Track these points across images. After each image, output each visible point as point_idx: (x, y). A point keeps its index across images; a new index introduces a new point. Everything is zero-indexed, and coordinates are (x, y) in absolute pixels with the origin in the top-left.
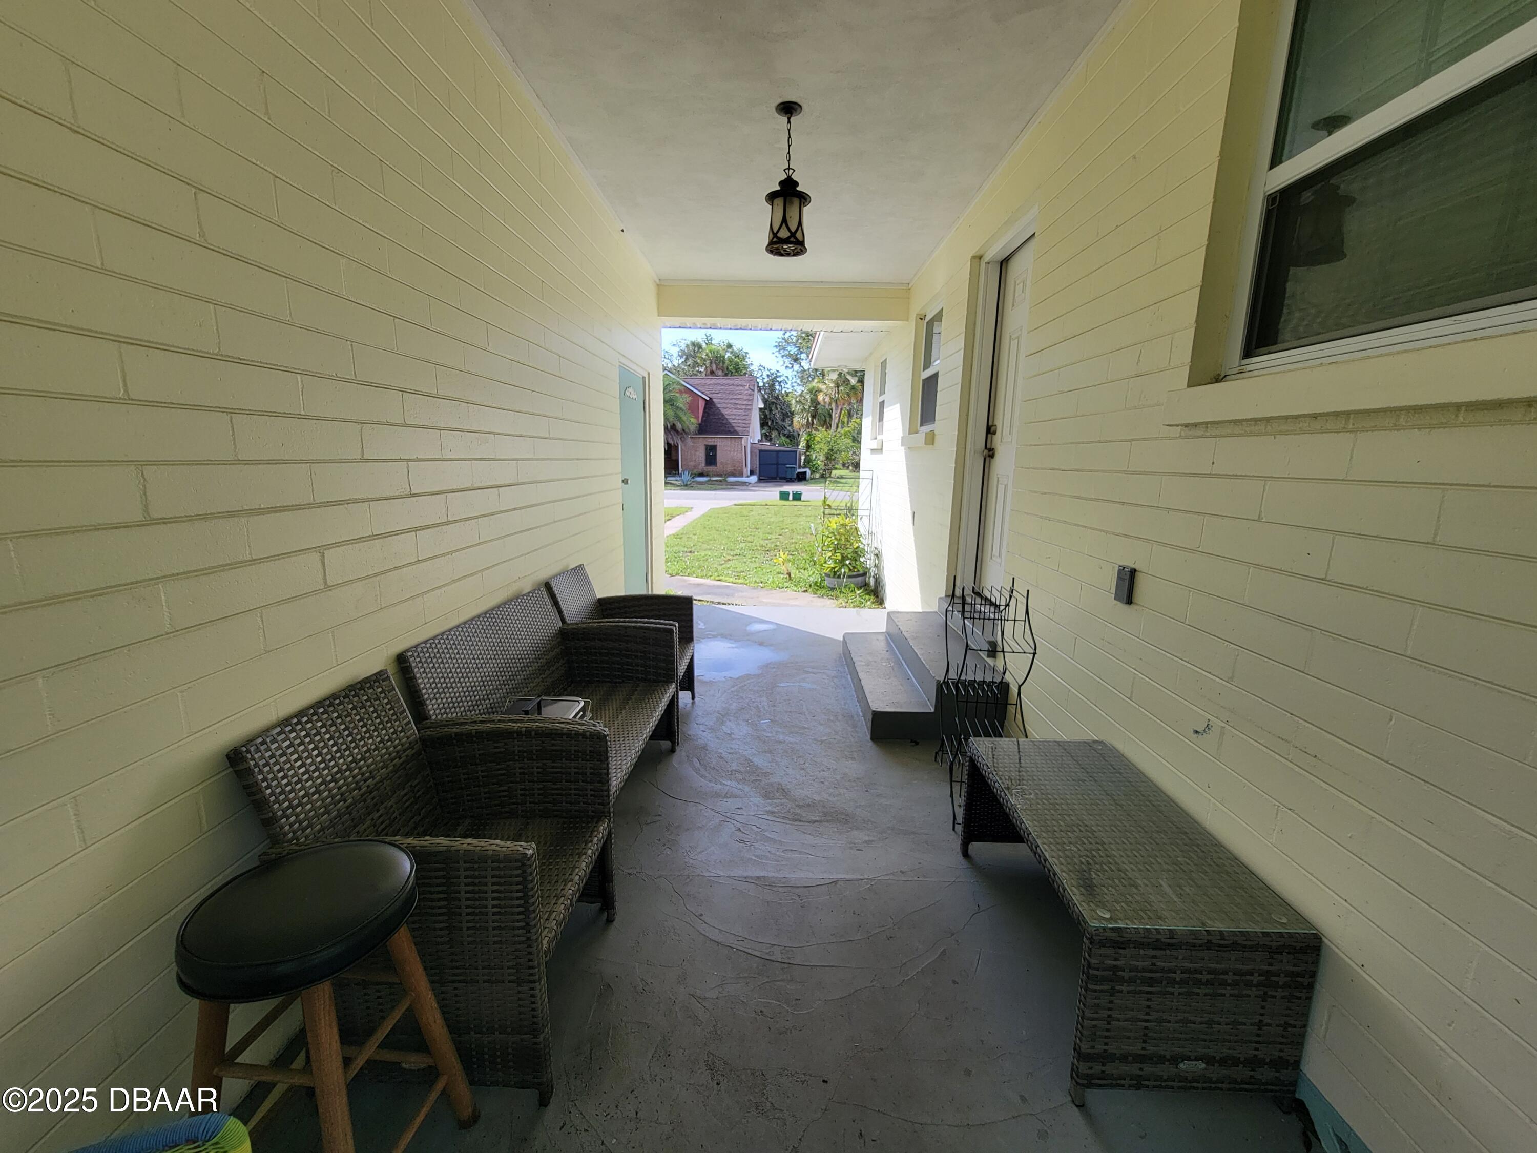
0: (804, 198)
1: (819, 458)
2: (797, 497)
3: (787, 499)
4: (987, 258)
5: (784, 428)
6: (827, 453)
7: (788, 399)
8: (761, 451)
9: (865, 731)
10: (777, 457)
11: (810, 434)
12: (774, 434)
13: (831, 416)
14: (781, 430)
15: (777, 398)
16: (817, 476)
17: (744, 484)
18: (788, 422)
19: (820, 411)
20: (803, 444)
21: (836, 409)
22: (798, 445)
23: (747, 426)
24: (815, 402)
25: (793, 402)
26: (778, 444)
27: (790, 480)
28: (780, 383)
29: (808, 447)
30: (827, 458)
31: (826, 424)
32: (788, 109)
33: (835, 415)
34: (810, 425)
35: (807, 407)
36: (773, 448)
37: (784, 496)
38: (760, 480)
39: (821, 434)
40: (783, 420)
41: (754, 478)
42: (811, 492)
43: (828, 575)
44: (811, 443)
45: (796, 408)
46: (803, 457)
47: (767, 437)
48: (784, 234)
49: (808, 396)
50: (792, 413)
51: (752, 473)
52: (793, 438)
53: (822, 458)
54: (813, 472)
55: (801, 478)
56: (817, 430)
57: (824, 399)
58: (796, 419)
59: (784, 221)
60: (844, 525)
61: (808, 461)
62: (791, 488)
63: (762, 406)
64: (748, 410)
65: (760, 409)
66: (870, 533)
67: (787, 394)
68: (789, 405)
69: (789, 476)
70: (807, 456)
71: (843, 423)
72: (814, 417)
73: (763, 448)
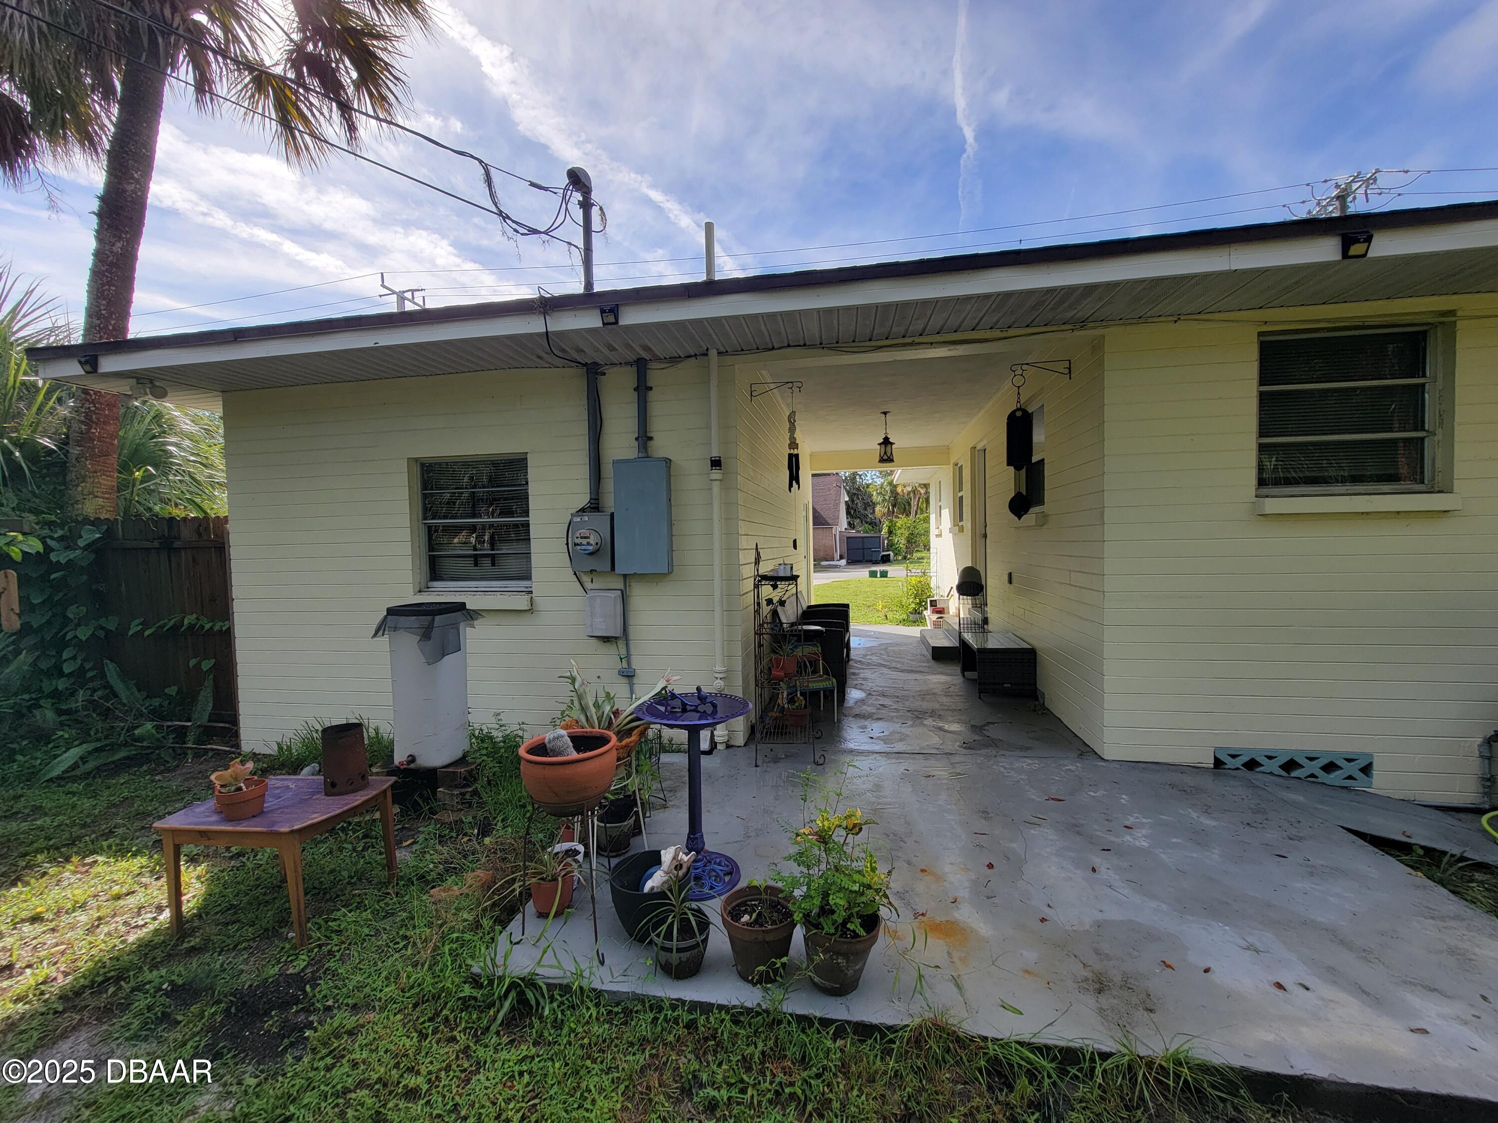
0: (892, 444)
1: (901, 541)
2: (884, 574)
3: (876, 577)
4: (978, 448)
5: (866, 516)
6: (908, 537)
7: (870, 490)
8: (848, 538)
9: (929, 656)
10: (863, 542)
11: (891, 521)
12: (857, 521)
13: (910, 504)
14: (863, 518)
15: (858, 489)
16: (900, 558)
17: (836, 567)
18: (870, 510)
19: (899, 500)
20: (885, 530)
21: (915, 498)
22: (880, 531)
23: (837, 518)
24: (894, 493)
25: (875, 493)
26: (860, 531)
27: (876, 563)
28: (860, 476)
29: (890, 532)
30: (908, 541)
31: (906, 511)
32: (885, 413)
33: (914, 503)
34: (891, 513)
35: (887, 498)
36: (858, 535)
37: (873, 574)
38: (848, 563)
39: (901, 521)
40: (865, 509)
41: (843, 562)
42: (896, 571)
43: (911, 613)
44: (892, 529)
45: (876, 498)
46: (886, 542)
47: (851, 525)
48: (885, 457)
49: (888, 488)
50: (874, 505)
51: (841, 557)
52: (875, 524)
53: (903, 541)
54: (896, 554)
55: (886, 560)
56: (897, 517)
57: (903, 491)
58: (878, 508)
59: (885, 453)
60: (920, 582)
61: (891, 545)
62: (878, 568)
63: (847, 499)
64: (837, 505)
65: (846, 502)
66: (938, 587)
67: (868, 486)
68: (871, 496)
69: (874, 559)
70: (889, 541)
71: (922, 510)
72: (894, 506)
73: (850, 535)
